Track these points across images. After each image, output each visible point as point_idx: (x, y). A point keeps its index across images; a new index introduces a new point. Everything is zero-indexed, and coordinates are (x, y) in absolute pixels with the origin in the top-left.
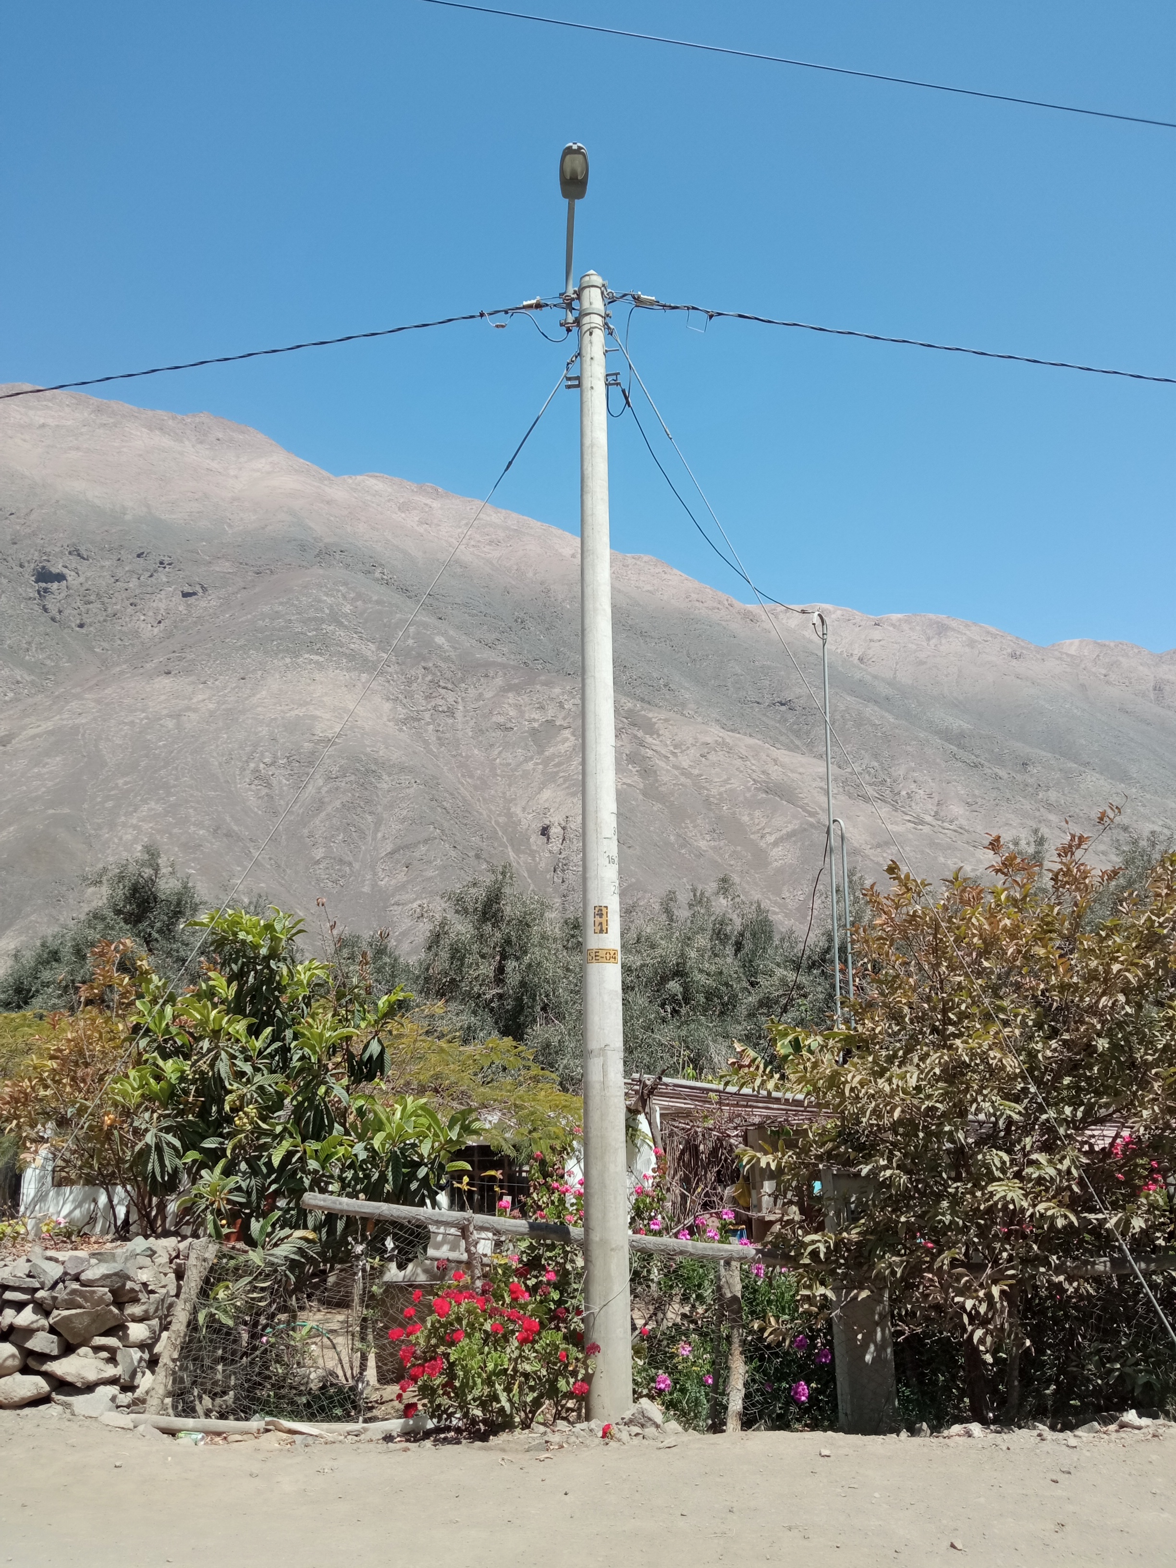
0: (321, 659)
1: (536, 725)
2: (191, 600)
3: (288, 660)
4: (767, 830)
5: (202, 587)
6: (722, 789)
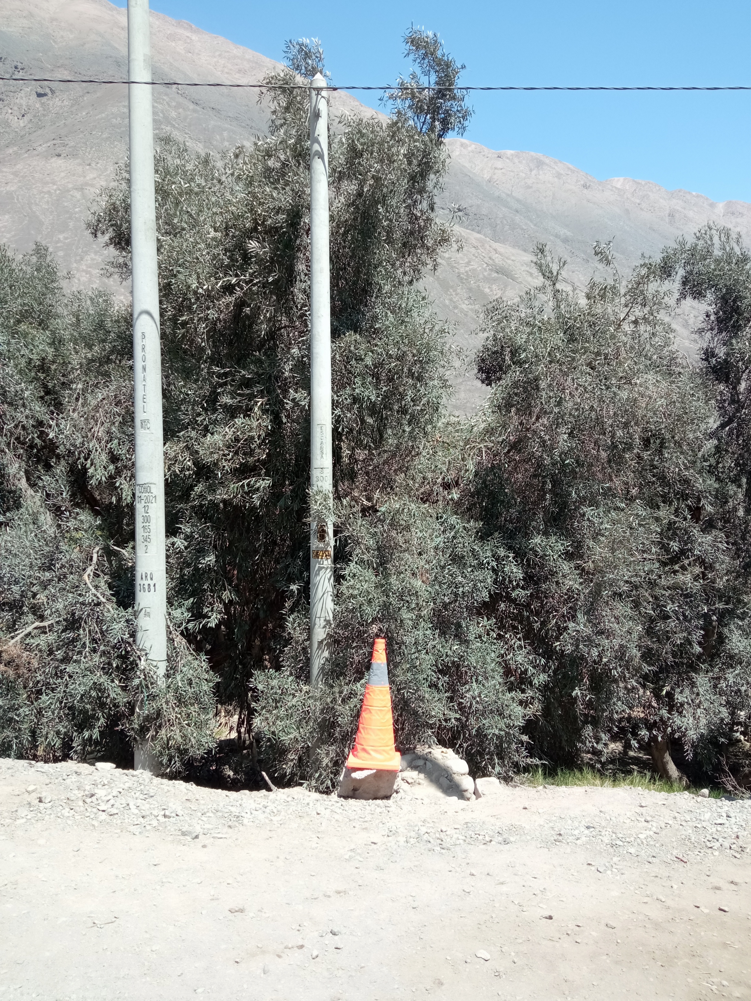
2: (44, 100)
6: (467, 269)
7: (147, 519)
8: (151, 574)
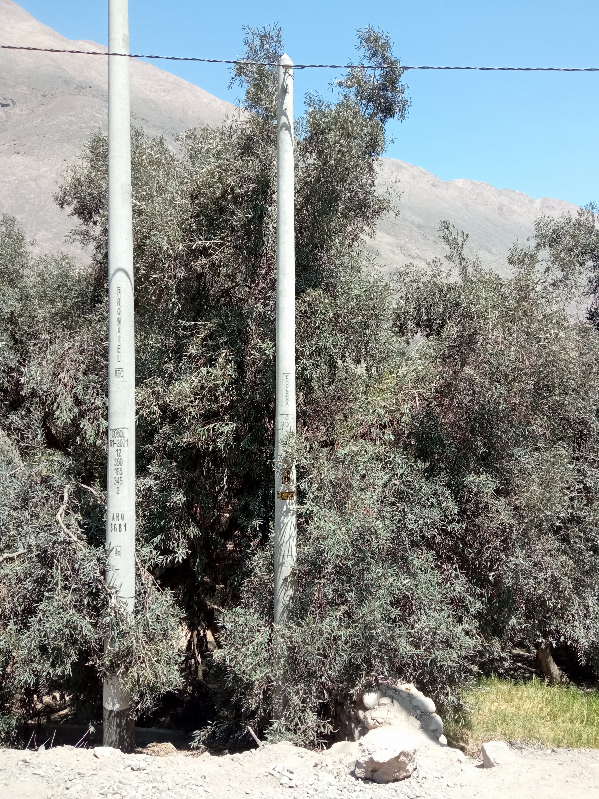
7: (119, 462)
8: (122, 514)
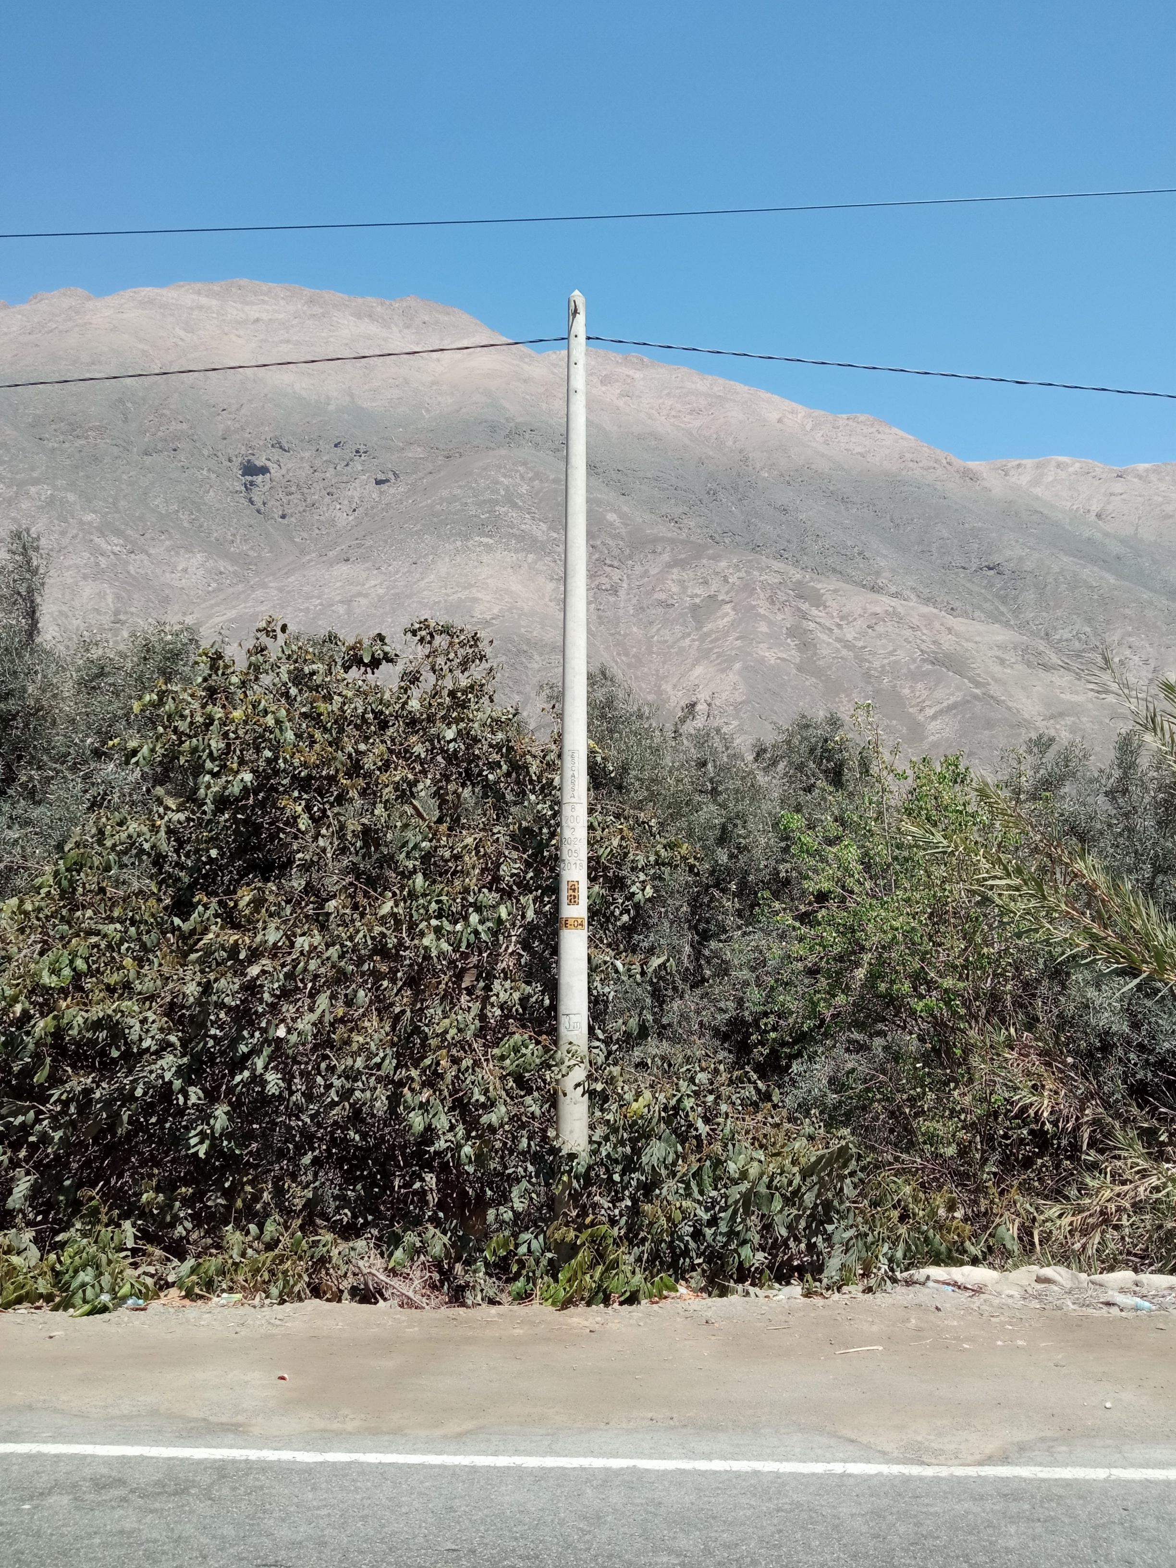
0: (491, 541)
1: (697, 600)
2: (384, 487)
3: (459, 543)
4: (927, 703)
5: (395, 474)
6: (886, 661)
